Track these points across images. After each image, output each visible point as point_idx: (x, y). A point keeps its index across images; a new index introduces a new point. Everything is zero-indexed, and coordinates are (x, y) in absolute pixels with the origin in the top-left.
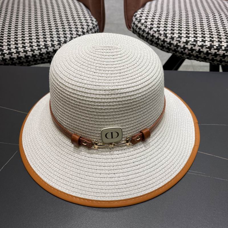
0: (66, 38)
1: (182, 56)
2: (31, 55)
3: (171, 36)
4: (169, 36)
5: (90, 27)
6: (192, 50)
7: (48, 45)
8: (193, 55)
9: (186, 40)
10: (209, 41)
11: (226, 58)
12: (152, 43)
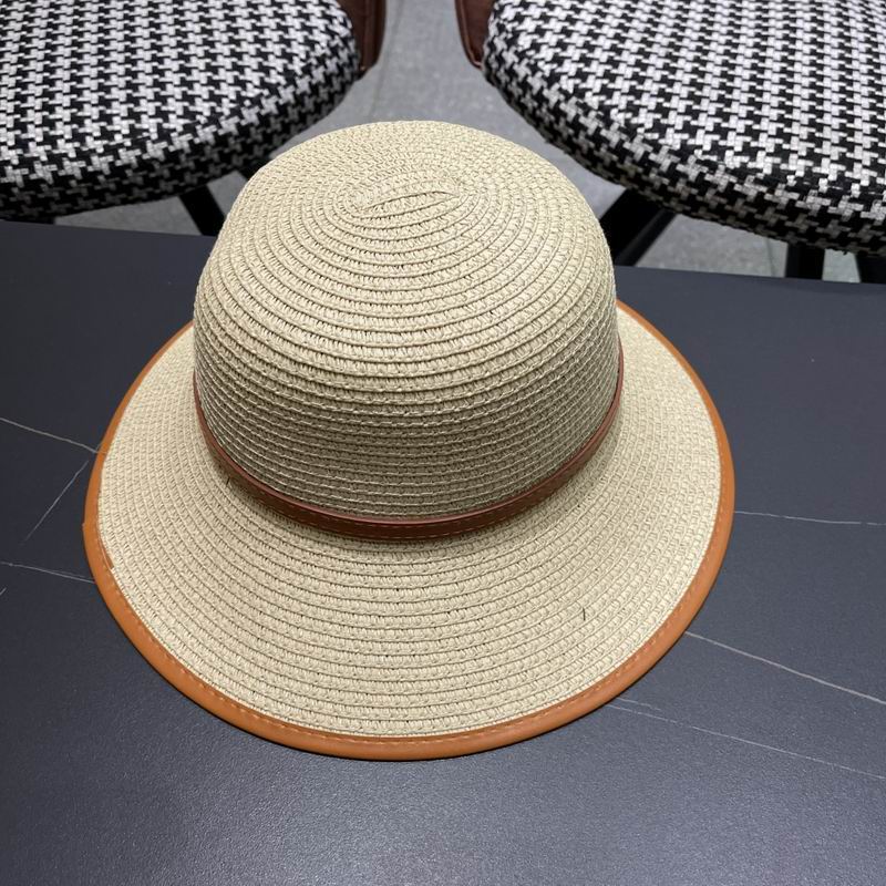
1: (666, 204)
3: (627, 121)
4: (619, 118)
5: (319, 51)
6: (701, 184)
7: (145, 134)
8: (706, 205)
9: (684, 143)
10: (769, 154)
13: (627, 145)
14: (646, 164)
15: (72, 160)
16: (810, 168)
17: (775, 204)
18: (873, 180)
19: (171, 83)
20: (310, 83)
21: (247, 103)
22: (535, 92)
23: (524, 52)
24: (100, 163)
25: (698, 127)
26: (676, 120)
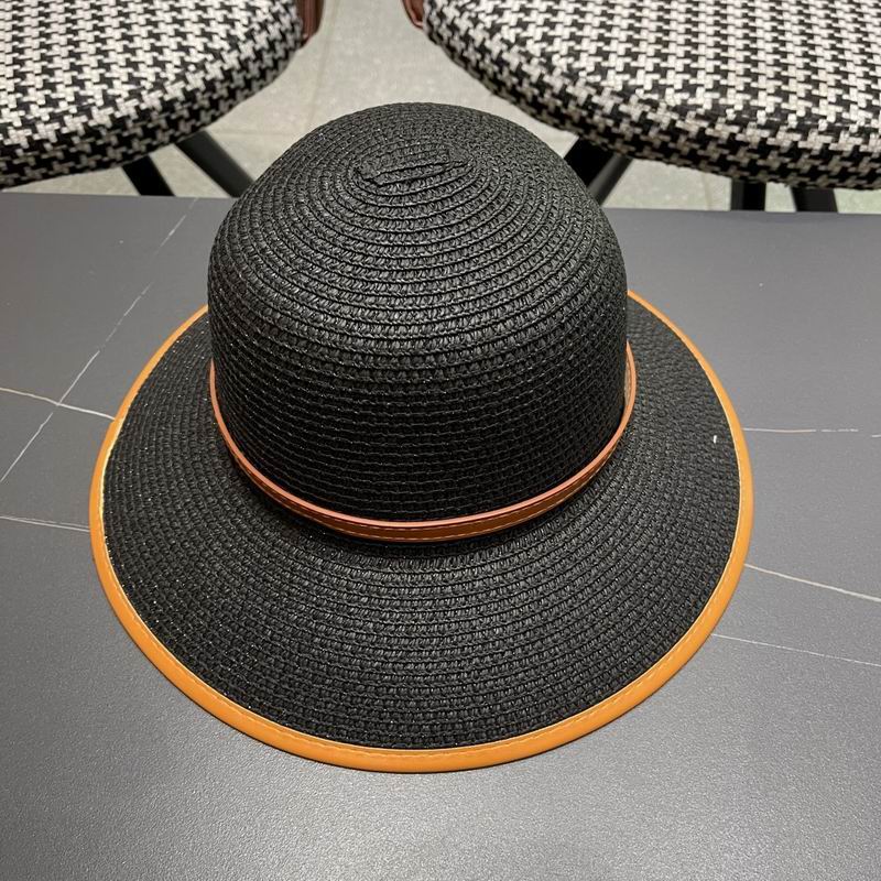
0: (162, 65)
1: (611, 146)
2: (24, 143)
3: (569, 66)
4: (560, 63)
5: (261, 17)
6: (644, 123)
7: (90, 101)
8: (649, 144)
9: (625, 84)
10: (707, 90)
11: (770, 157)
12: (500, 89)
13: (570, 90)
14: (590, 106)
15: (17, 129)
16: (748, 101)
17: (716, 139)
18: (808, 110)
19: (113, 50)
20: (254, 49)
21: (192, 68)
22: (477, 44)
23: (464, 6)
24: (47, 131)
25: (637, 68)
26: (616, 62)
